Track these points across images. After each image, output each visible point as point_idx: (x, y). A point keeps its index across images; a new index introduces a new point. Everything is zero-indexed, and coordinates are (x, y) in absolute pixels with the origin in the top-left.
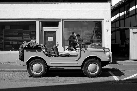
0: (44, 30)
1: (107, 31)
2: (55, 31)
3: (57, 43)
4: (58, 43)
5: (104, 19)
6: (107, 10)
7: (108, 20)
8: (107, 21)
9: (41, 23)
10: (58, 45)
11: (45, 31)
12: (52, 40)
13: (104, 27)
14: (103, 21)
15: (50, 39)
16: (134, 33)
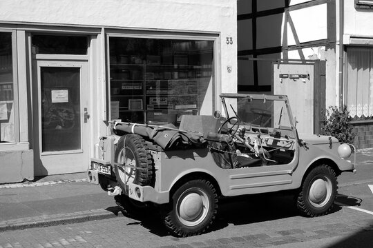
0: (40, 64)
1: (229, 70)
2: (77, 70)
3: (82, 112)
4: (86, 109)
5: (221, 34)
6: (228, 8)
7: (231, 38)
8: (229, 40)
9: (29, 38)
10: (88, 117)
11: (43, 69)
12: (66, 99)
13: (220, 58)
14: (217, 39)
15: (60, 96)
16: (282, 76)
